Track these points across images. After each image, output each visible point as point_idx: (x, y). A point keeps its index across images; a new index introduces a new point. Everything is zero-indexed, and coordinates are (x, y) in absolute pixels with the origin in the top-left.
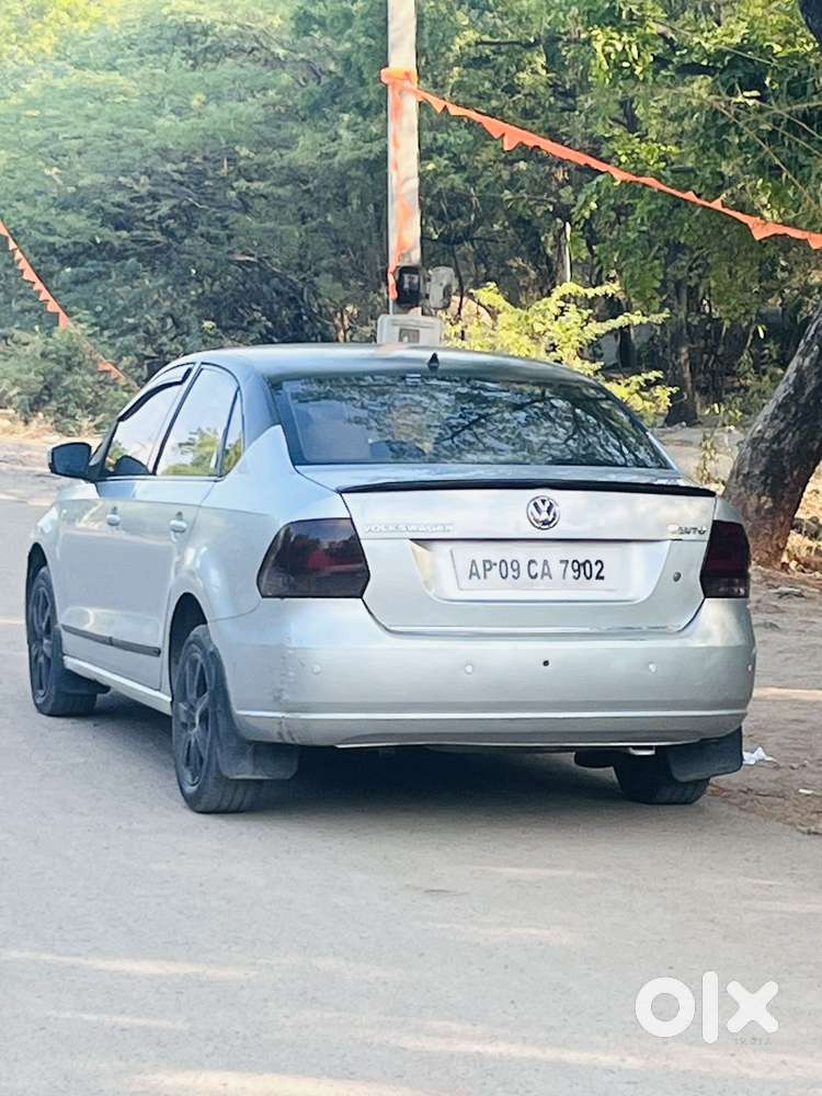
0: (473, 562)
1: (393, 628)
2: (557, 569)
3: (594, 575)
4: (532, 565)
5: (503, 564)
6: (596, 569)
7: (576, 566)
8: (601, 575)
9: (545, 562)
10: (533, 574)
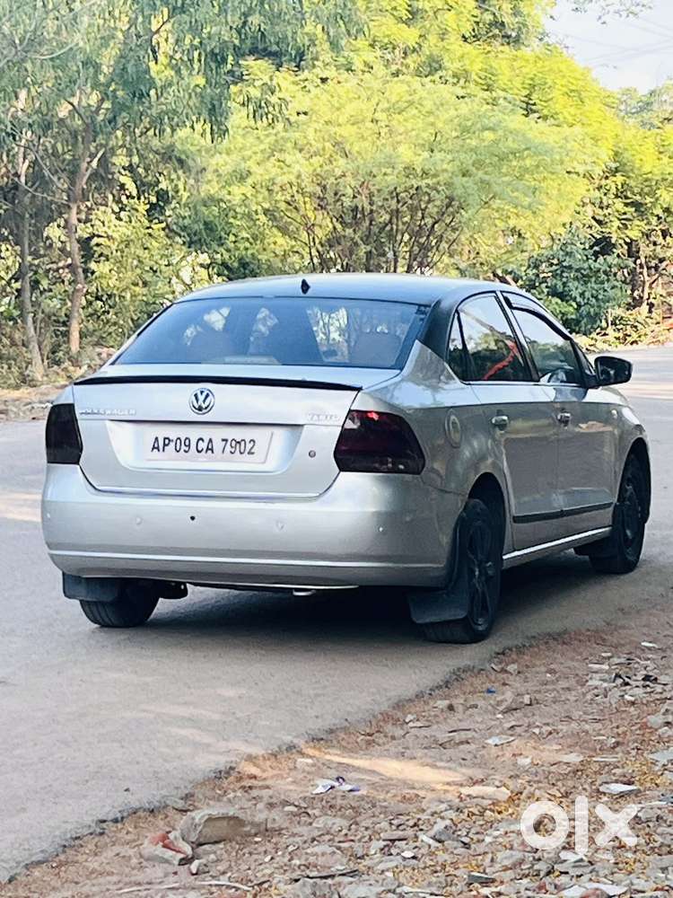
0: (157, 439)
1: (100, 488)
2: (218, 445)
3: (247, 450)
4: (201, 442)
5: (178, 441)
6: (249, 446)
7: (234, 443)
8: (253, 451)
9: (210, 441)
10: (200, 449)
